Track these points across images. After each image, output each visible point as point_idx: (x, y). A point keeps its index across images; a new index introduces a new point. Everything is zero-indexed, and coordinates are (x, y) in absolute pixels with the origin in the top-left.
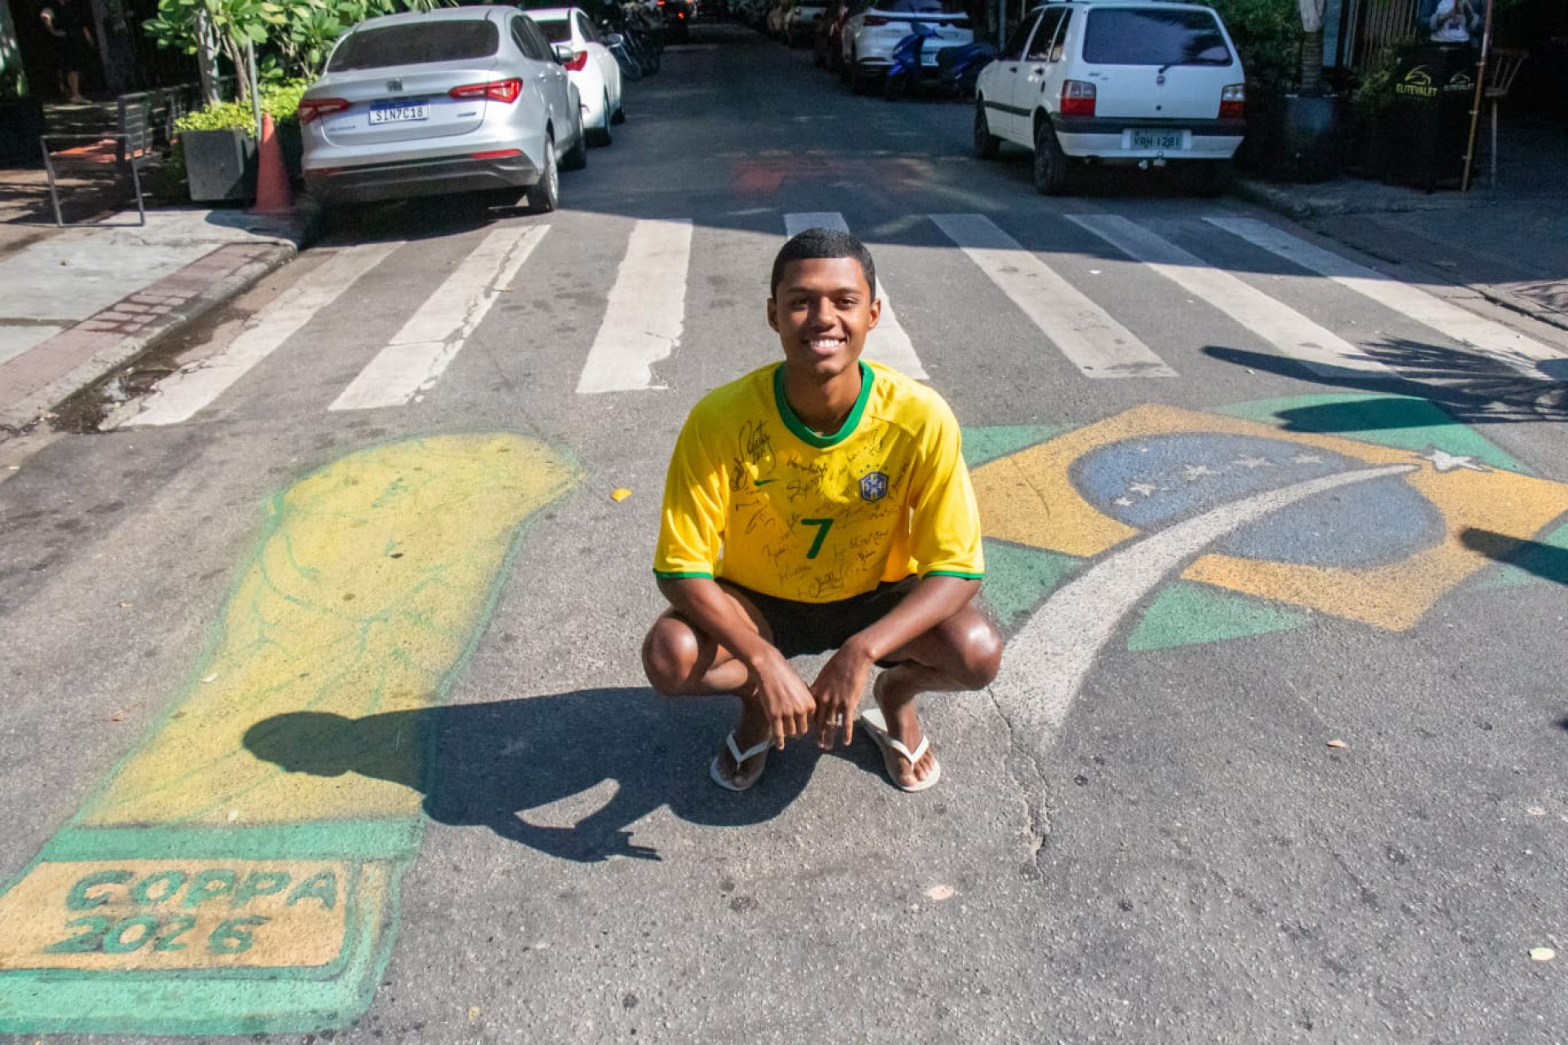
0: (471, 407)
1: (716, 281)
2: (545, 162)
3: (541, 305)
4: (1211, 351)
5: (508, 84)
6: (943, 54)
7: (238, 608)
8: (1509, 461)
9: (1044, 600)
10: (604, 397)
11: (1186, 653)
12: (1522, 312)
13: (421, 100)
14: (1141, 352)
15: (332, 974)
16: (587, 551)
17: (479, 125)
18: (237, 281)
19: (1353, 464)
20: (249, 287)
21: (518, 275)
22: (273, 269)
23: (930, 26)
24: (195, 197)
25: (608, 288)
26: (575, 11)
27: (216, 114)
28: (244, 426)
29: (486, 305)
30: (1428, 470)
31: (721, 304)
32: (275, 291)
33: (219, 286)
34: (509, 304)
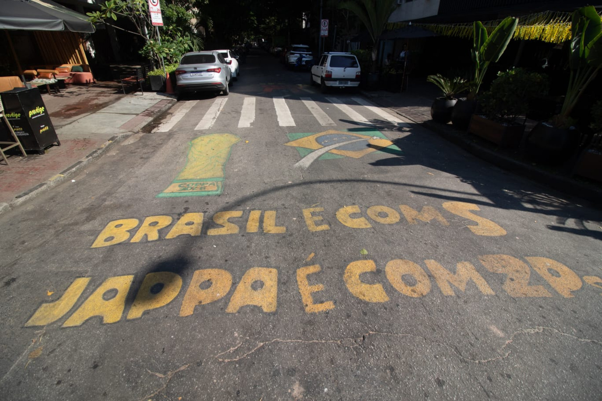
0: (220, 129)
1: (260, 109)
2: (226, 85)
3: (229, 113)
4: (341, 120)
5: (218, 69)
6: (306, 61)
7: (190, 156)
8: (386, 138)
9: (308, 154)
10: (242, 128)
11: (326, 160)
12: (402, 115)
13: (201, 71)
14: (332, 121)
15: (217, 191)
16: (243, 149)
17: (213, 77)
18: (167, 107)
19: (360, 138)
20: (170, 108)
21: (224, 108)
22: (173, 105)
23: (304, 55)
24: (153, 89)
25: (241, 110)
26: (228, 50)
27: (155, 72)
28: (179, 132)
29: (219, 113)
30: (372, 139)
31: (262, 113)
32: (176, 109)
33: (164, 108)
34: (223, 113)
